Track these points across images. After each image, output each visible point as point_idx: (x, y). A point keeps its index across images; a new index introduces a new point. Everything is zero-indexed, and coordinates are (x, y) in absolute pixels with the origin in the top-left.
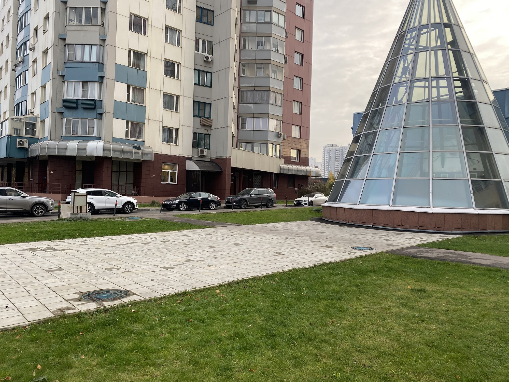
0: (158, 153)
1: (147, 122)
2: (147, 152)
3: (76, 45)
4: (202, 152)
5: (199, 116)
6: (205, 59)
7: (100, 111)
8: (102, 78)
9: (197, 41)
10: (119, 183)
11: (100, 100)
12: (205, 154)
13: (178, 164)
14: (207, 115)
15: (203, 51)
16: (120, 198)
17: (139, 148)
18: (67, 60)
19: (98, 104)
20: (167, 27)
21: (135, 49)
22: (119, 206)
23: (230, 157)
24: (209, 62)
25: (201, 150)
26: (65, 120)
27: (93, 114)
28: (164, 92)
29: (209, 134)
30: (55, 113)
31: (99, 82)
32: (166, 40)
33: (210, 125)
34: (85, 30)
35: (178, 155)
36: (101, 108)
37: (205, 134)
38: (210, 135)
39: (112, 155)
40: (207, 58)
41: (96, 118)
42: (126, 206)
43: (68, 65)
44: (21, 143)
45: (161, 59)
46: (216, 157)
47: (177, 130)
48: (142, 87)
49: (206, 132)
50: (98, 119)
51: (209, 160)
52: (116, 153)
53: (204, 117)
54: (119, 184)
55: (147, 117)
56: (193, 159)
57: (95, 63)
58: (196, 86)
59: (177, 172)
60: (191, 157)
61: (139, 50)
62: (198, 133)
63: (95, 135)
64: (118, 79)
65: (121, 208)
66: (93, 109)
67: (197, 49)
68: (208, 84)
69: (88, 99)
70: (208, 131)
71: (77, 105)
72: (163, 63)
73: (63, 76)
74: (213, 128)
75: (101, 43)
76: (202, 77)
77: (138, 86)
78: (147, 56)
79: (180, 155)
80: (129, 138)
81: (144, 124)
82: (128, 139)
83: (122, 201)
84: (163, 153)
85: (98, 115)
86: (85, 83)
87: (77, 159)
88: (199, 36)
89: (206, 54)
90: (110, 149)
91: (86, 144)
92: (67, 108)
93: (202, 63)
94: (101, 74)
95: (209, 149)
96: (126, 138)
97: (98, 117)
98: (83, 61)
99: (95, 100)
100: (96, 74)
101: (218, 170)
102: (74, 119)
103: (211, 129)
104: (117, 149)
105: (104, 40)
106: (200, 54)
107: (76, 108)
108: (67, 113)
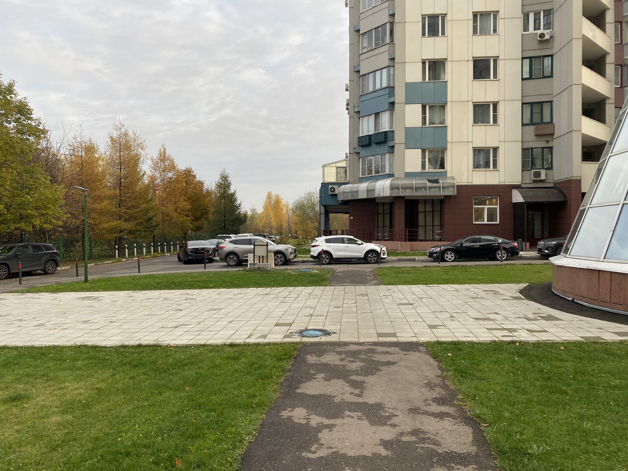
0: (467, 184)
1: (449, 146)
2: (447, 185)
3: (368, 74)
4: (538, 174)
5: (532, 123)
6: (539, 39)
7: (391, 144)
8: (393, 103)
9: (526, 17)
10: (425, 226)
11: (392, 130)
12: (543, 177)
13: (499, 196)
14: (547, 119)
15: (537, 27)
16: (362, 245)
17: (436, 181)
18: (361, 94)
19: (389, 136)
20: (475, 15)
21: (430, 58)
22: (362, 255)
23: (579, 178)
24: (547, 41)
25: (535, 173)
26: (361, 159)
27: (384, 148)
28: (473, 102)
29: (551, 146)
30: (353, 154)
31: (390, 110)
32: (475, 32)
33: (551, 132)
34: (376, 54)
35: (498, 183)
36: (393, 140)
37: (543, 148)
38: (552, 148)
39: (401, 193)
40: (542, 35)
41: (388, 153)
42: (369, 255)
43: (363, 98)
44: (332, 190)
45: (467, 60)
46: (560, 179)
47: (495, 149)
48: (440, 103)
49: (545, 145)
50: (390, 153)
51: (552, 185)
52: (407, 190)
53: (542, 122)
54: (425, 228)
55: (449, 139)
56: (523, 186)
57: (385, 89)
58: (526, 82)
59: (498, 207)
60: (520, 183)
61: (436, 58)
62: (532, 148)
63: (387, 172)
64: (409, 101)
65: (363, 257)
66: (384, 142)
67: (526, 28)
68: (547, 72)
69: (381, 131)
70: (548, 142)
71: (370, 141)
72: (471, 64)
73: (358, 112)
74: (555, 136)
75: (391, 64)
76: (535, 67)
77: (436, 103)
78: (447, 61)
79: (500, 184)
80: (427, 170)
81: (447, 149)
82: (425, 171)
83: (363, 249)
84: (474, 183)
85: (389, 148)
86: (377, 115)
87: (377, 201)
88: (527, 9)
89: (541, 31)
90: (398, 186)
91: (375, 183)
92: (363, 146)
93: (535, 45)
94: (391, 100)
95: (550, 168)
96: (423, 171)
97: (390, 150)
98: (375, 90)
99: (386, 132)
100: (386, 100)
101: (563, 199)
102: (369, 158)
103: (553, 139)
104: (408, 186)
105: (393, 59)
106: (532, 34)
107: (369, 145)
108: (363, 152)
